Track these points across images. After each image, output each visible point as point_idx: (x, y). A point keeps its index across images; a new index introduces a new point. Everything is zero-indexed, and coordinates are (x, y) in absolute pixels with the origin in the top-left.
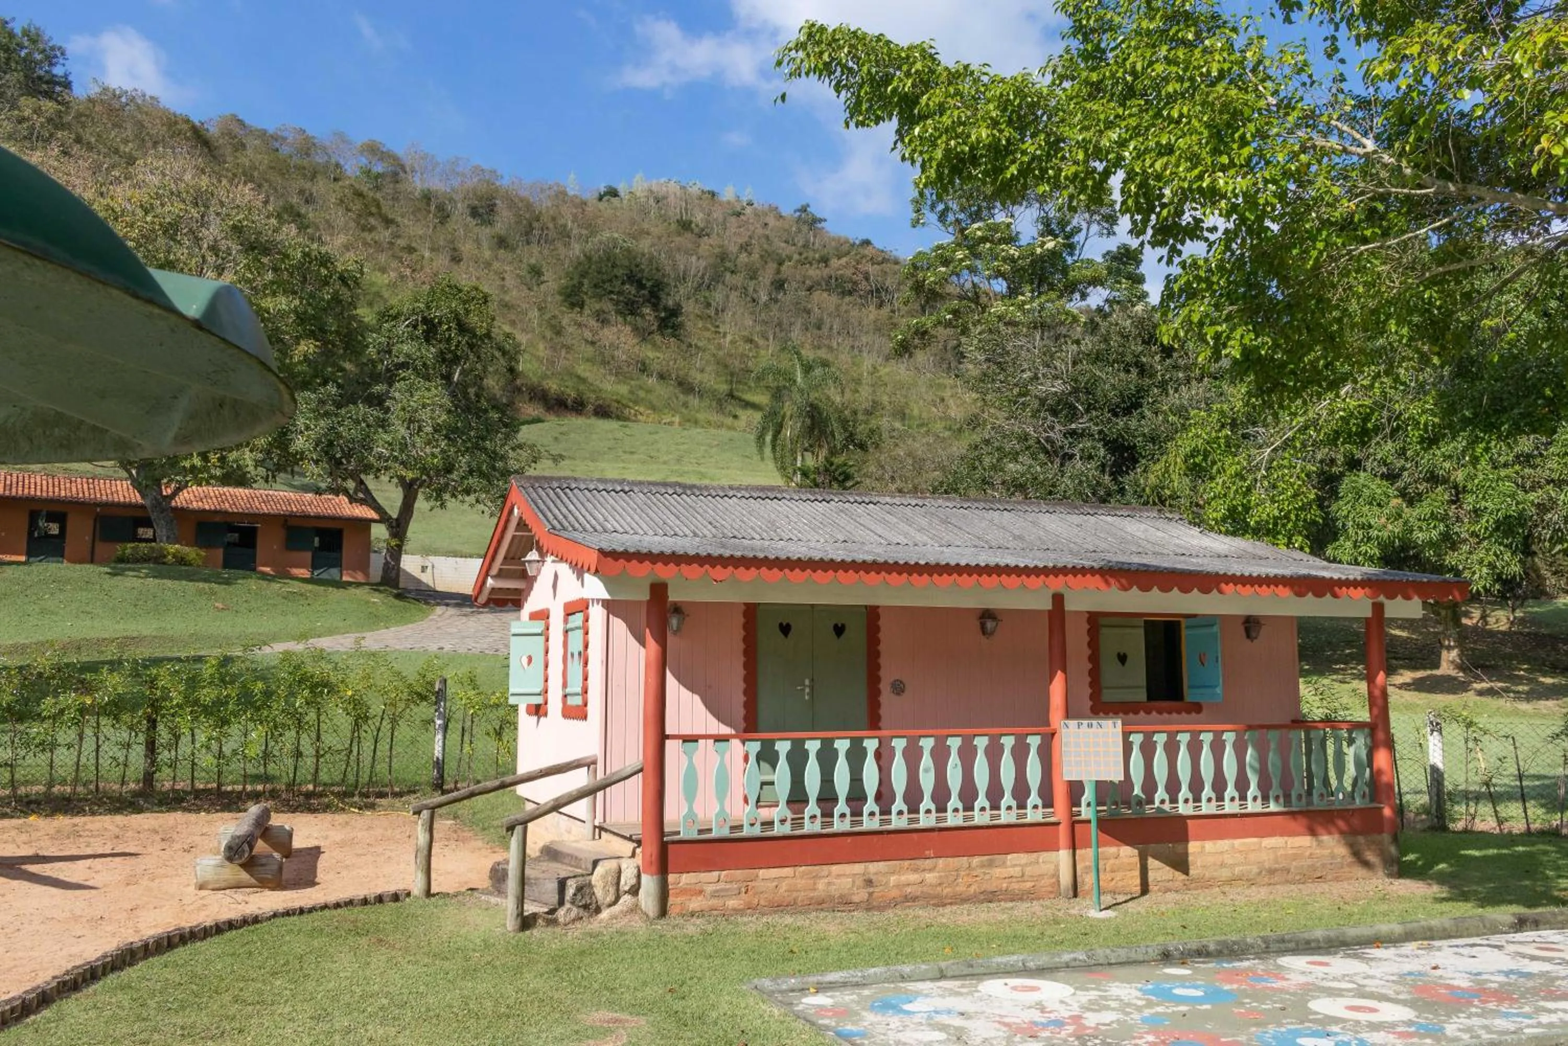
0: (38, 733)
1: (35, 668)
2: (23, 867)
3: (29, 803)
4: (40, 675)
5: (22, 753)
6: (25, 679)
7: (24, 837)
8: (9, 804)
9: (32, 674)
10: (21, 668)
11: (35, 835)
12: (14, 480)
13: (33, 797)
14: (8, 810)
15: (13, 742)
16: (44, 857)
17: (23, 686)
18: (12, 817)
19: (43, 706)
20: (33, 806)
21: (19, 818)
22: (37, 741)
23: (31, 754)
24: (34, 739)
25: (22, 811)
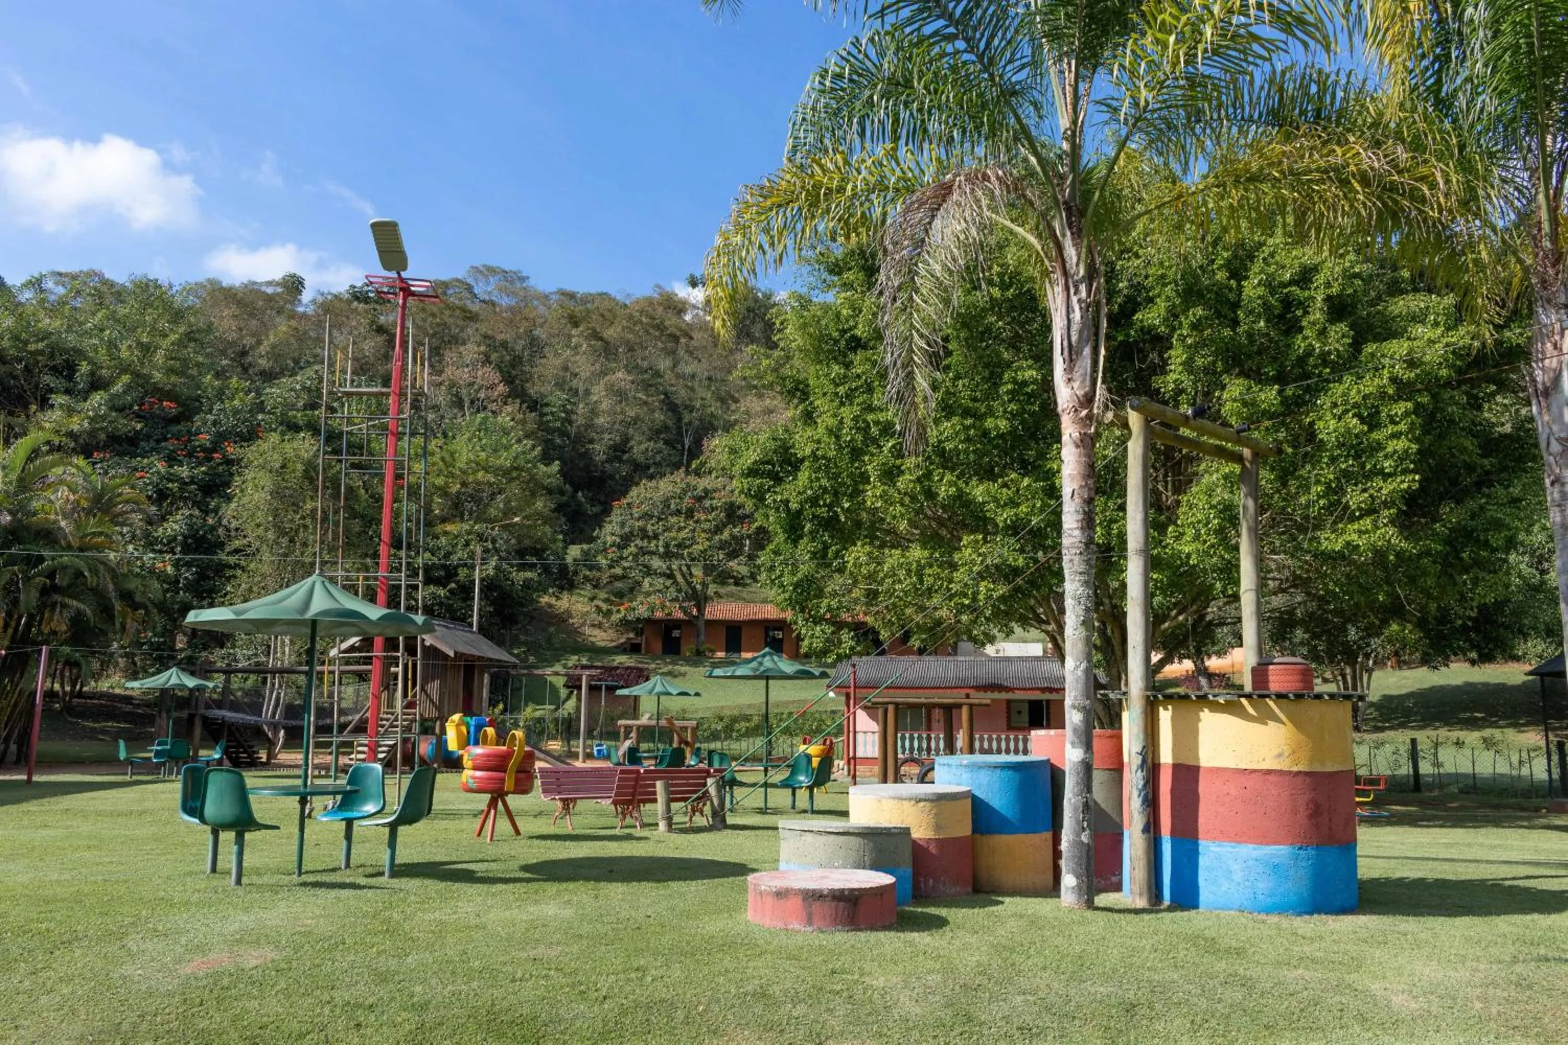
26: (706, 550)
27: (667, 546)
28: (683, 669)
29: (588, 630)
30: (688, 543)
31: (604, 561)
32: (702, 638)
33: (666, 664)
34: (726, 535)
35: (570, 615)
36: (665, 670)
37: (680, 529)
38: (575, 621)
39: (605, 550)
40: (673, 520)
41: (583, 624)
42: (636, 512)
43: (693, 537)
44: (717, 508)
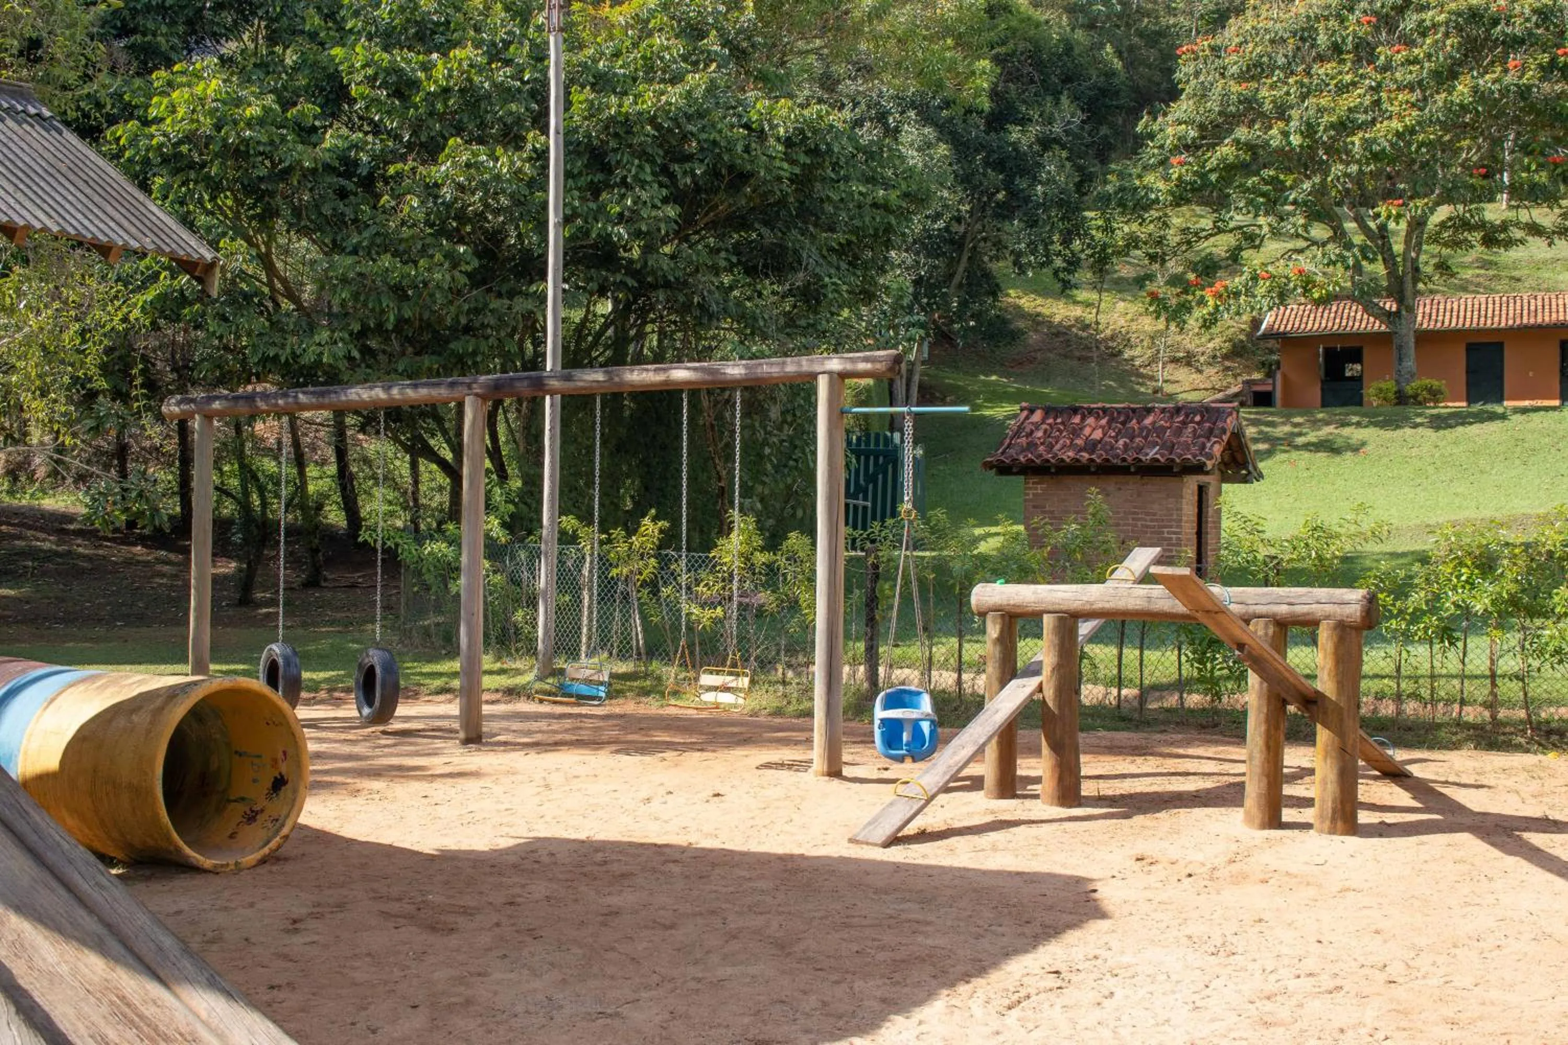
0: (1552, 637)
1: (1544, 545)
2: (1526, 835)
3: (1549, 733)
4: (1550, 554)
5: (1536, 664)
6: (1532, 560)
7: (1535, 786)
8: (1524, 731)
9: (1540, 554)
10: (1527, 546)
11: (1550, 784)
12: (1539, 303)
13: (1554, 725)
14: (1523, 740)
15: (1523, 648)
16: (1556, 823)
17: (1530, 571)
18: (1527, 751)
19: (1556, 599)
20: (1554, 738)
21: (1535, 753)
22: (1551, 648)
23: (1547, 665)
24: (1547, 644)
25: (1540, 744)
26: (1412, 131)
27: (1309, 130)
28: (1355, 434)
29: (1162, 372)
30: (1361, 118)
31: (1161, 185)
32: (1410, 363)
33: (1316, 424)
34: (1462, 90)
35: (1128, 344)
36: (1312, 437)
37: (1343, 89)
38: (1137, 352)
39: (1163, 162)
40: (1321, 70)
41: (1154, 359)
42: (1234, 63)
43: (1377, 103)
44: (1435, 26)
